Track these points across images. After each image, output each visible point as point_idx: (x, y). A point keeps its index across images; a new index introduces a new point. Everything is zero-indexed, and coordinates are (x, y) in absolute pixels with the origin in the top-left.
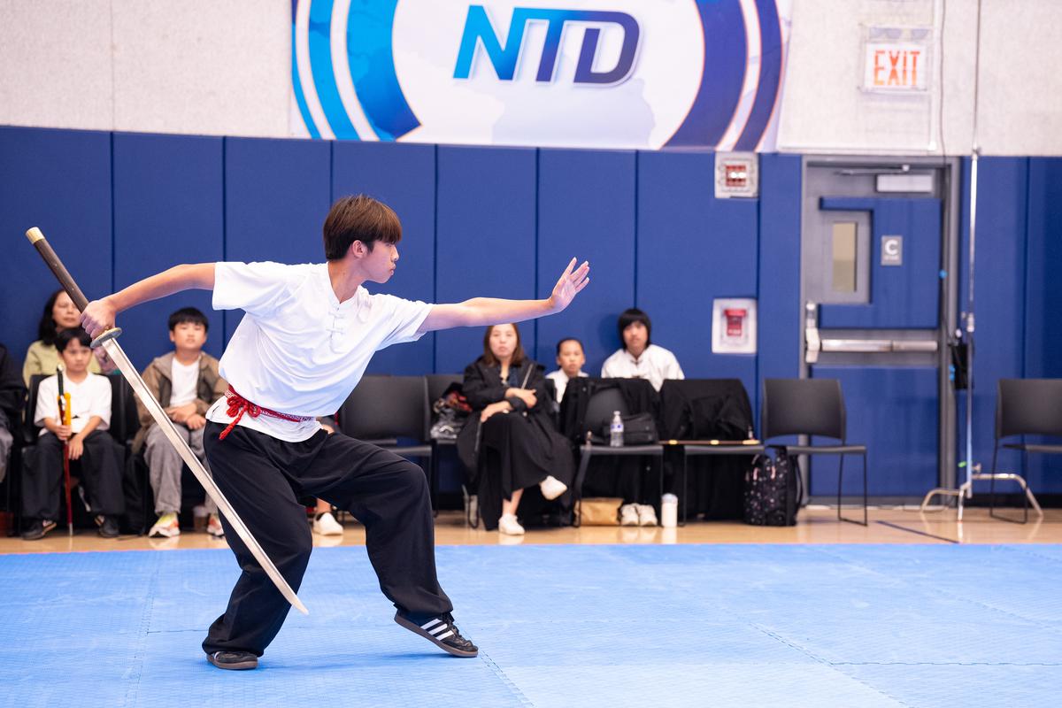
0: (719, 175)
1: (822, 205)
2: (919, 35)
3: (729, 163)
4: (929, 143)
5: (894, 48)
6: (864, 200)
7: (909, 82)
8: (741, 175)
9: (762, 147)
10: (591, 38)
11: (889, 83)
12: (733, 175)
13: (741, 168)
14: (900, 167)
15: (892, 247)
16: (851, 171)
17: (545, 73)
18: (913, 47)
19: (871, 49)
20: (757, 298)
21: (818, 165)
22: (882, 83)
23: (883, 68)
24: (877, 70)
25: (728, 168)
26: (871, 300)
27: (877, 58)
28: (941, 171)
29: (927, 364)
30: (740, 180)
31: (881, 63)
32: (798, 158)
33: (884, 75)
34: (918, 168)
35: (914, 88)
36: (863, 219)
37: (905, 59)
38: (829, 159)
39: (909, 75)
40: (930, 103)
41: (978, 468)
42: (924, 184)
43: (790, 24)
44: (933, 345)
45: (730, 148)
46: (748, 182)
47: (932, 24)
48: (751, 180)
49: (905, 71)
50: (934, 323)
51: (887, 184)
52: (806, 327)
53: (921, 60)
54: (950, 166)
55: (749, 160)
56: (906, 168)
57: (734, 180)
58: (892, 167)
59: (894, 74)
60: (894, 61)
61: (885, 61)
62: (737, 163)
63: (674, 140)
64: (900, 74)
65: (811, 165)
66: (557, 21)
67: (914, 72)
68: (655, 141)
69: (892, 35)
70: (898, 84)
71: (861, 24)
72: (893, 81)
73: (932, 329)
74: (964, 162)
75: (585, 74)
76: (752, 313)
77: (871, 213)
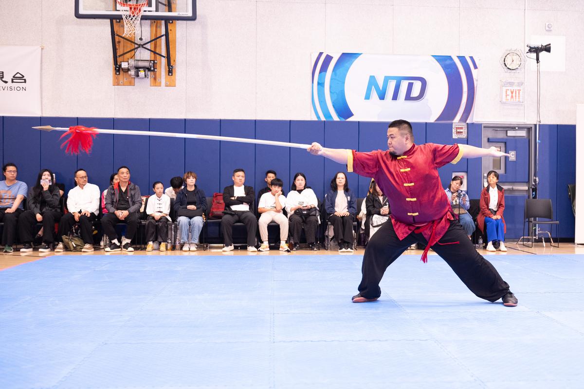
0: (454, 131)
1: (489, 140)
2: (521, 84)
3: (457, 127)
4: (524, 119)
5: (512, 88)
6: (503, 139)
7: (517, 99)
8: (461, 131)
9: (468, 122)
10: (410, 86)
11: (511, 100)
12: (458, 131)
13: (461, 128)
14: (515, 128)
15: (512, 155)
16: (499, 129)
17: (395, 97)
18: (519, 88)
19: (504, 89)
20: (467, 172)
21: (487, 127)
22: (508, 100)
23: (508, 95)
24: (507, 95)
25: (457, 128)
26: (505, 173)
27: (506, 91)
28: (529, 129)
29: (525, 194)
30: (461, 132)
31: (508, 93)
32: (481, 125)
33: (509, 97)
34: (521, 128)
35: (519, 102)
36: (503, 145)
37: (516, 92)
38: (491, 125)
39: (517, 97)
40: (524, 107)
41: (539, 229)
42: (523, 133)
43: (477, 80)
44: (526, 188)
45: (457, 122)
46: (464, 133)
47: (524, 81)
48: (465, 132)
49: (516, 96)
50: (527, 181)
51: (511, 133)
52: (484, 182)
53: (521, 92)
54: (532, 127)
55: (464, 125)
56: (517, 128)
57: (459, 132)
58: (513, 128)
59: (512, 97)
60: (512, 93)
61: (509, 93)
62: (460, 127)
63: (438, 119)
64: (514, 97)
65: (485, 127)
66: (399, 80)
67: (519, 96)
68: (432, 120)
69: (511, 84)
70: (513, 100)
71: (501, 81)
72: (512, 99)
73: (527, 182)
74: (535, 125)
75: (408, 97)
76: (465, 177)
77: (506, 143)
